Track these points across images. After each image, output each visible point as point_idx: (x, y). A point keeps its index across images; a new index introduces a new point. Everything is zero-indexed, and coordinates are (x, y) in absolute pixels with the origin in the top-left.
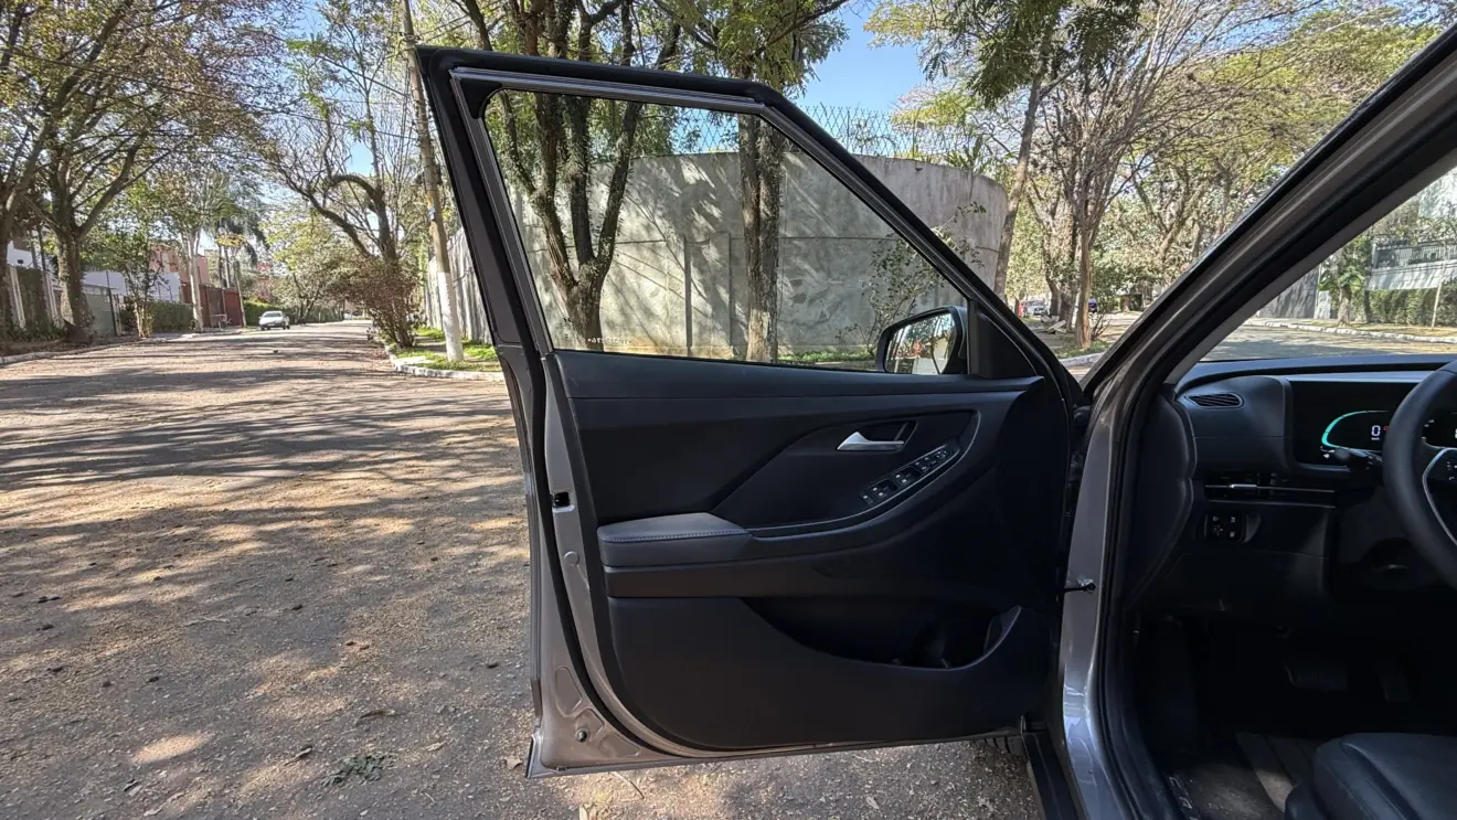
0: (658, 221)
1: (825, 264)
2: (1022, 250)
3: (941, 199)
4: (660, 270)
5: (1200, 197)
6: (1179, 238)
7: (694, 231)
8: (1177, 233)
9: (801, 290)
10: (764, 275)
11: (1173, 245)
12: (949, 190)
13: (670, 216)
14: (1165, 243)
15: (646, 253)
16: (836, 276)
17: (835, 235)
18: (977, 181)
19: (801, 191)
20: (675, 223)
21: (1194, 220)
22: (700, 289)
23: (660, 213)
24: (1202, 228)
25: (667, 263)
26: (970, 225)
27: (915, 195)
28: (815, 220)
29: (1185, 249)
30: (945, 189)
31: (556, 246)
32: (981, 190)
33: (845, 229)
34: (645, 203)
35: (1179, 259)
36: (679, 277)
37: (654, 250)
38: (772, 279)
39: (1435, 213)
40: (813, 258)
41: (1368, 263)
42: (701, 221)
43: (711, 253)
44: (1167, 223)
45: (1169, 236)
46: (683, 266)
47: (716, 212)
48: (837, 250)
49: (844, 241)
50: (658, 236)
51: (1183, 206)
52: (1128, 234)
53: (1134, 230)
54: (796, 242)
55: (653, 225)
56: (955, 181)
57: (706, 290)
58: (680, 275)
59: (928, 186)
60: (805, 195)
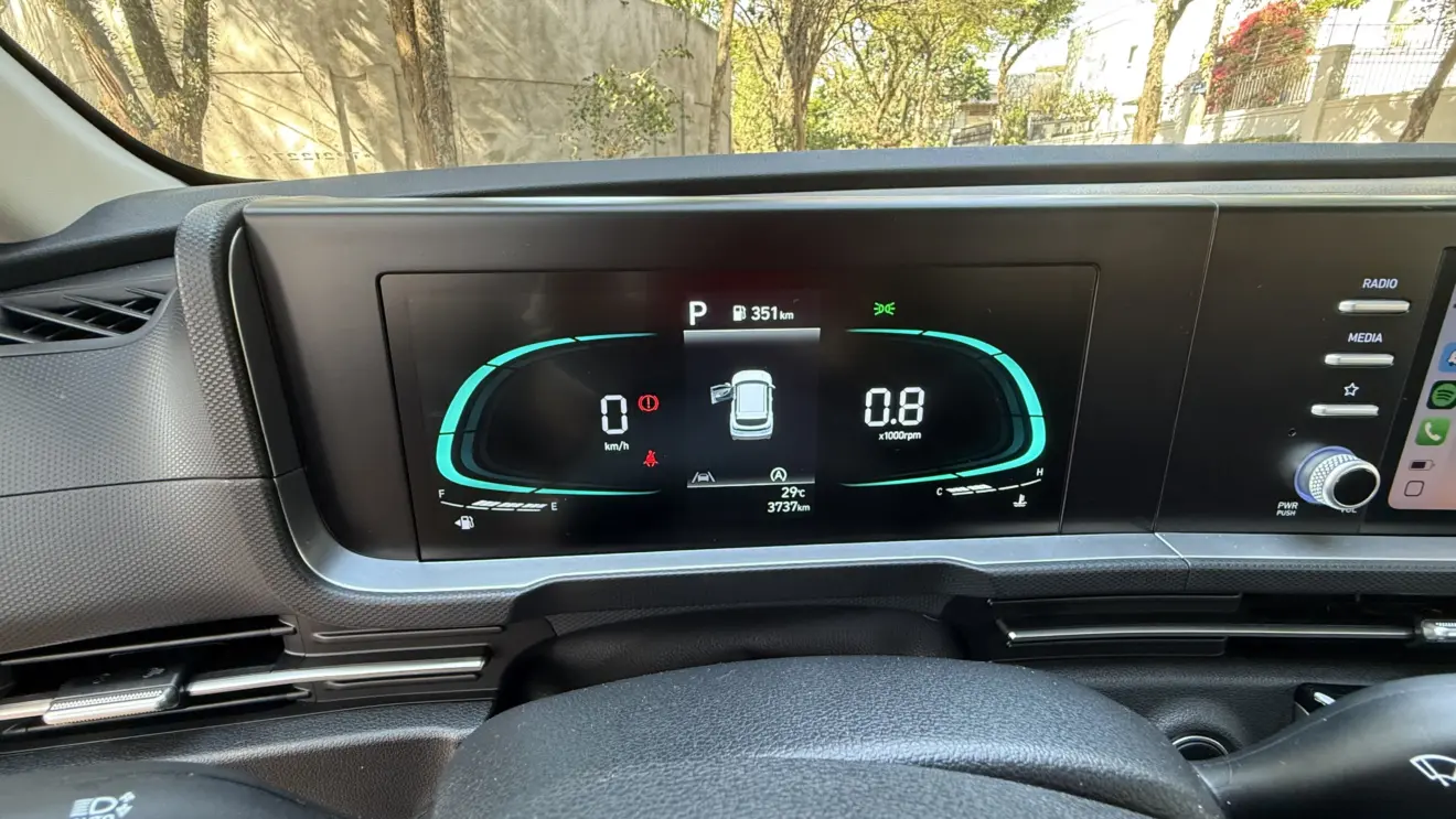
0: (286, 44)
1: (523, 113)
2: (758, 115)
3: (654, 42)
4: (302, 115)
5: (906, 68)
6: (891, 109)
7: (343, 62)
8: (888, 103)
9: (496, 145)
10: (436, 124)
11: (886, 115)
12: (662, 33)
13: (304, 37)
14: (879, 113)
15: (278, 91)
16: (538, 129)
17: (531, 78)
18: (692, 25)
19: (483, 19)
20: (312, 48)
21: (902, 91)
22: (363, 141)
23: (288, 33)
24: (909, 99)
25: (310, 105)
26: (687, 75)
27: (622, 33)
28: (504, 57)
29: (894, 119)
30: (657, 31)
31: (106, 67)
32: (696, 35)
33: (543, 71)
34: (263, 17)
35: (890, 130)
36: (330, 125)
37: (289, 87)
38: (446, 129)
39: (1072, 93)
40: (508, 106)
41: (1025, 136)
42: (351, 49)
43: (373, 95)
44: (881, 93)
45: (882, 106)
46: (334, 108)
47: (369, 37)
48: (536, 97)
49: (543, 86)
50: (288, 66)
51: (893, 77)
52: (849, 102)
53: (854, 98)
54: (482, 84)
55: (280, 50)
56: (669, 23)
57: (373, 142)
58: (330, 121)
59: (638, 26)
60: (488, 24)
